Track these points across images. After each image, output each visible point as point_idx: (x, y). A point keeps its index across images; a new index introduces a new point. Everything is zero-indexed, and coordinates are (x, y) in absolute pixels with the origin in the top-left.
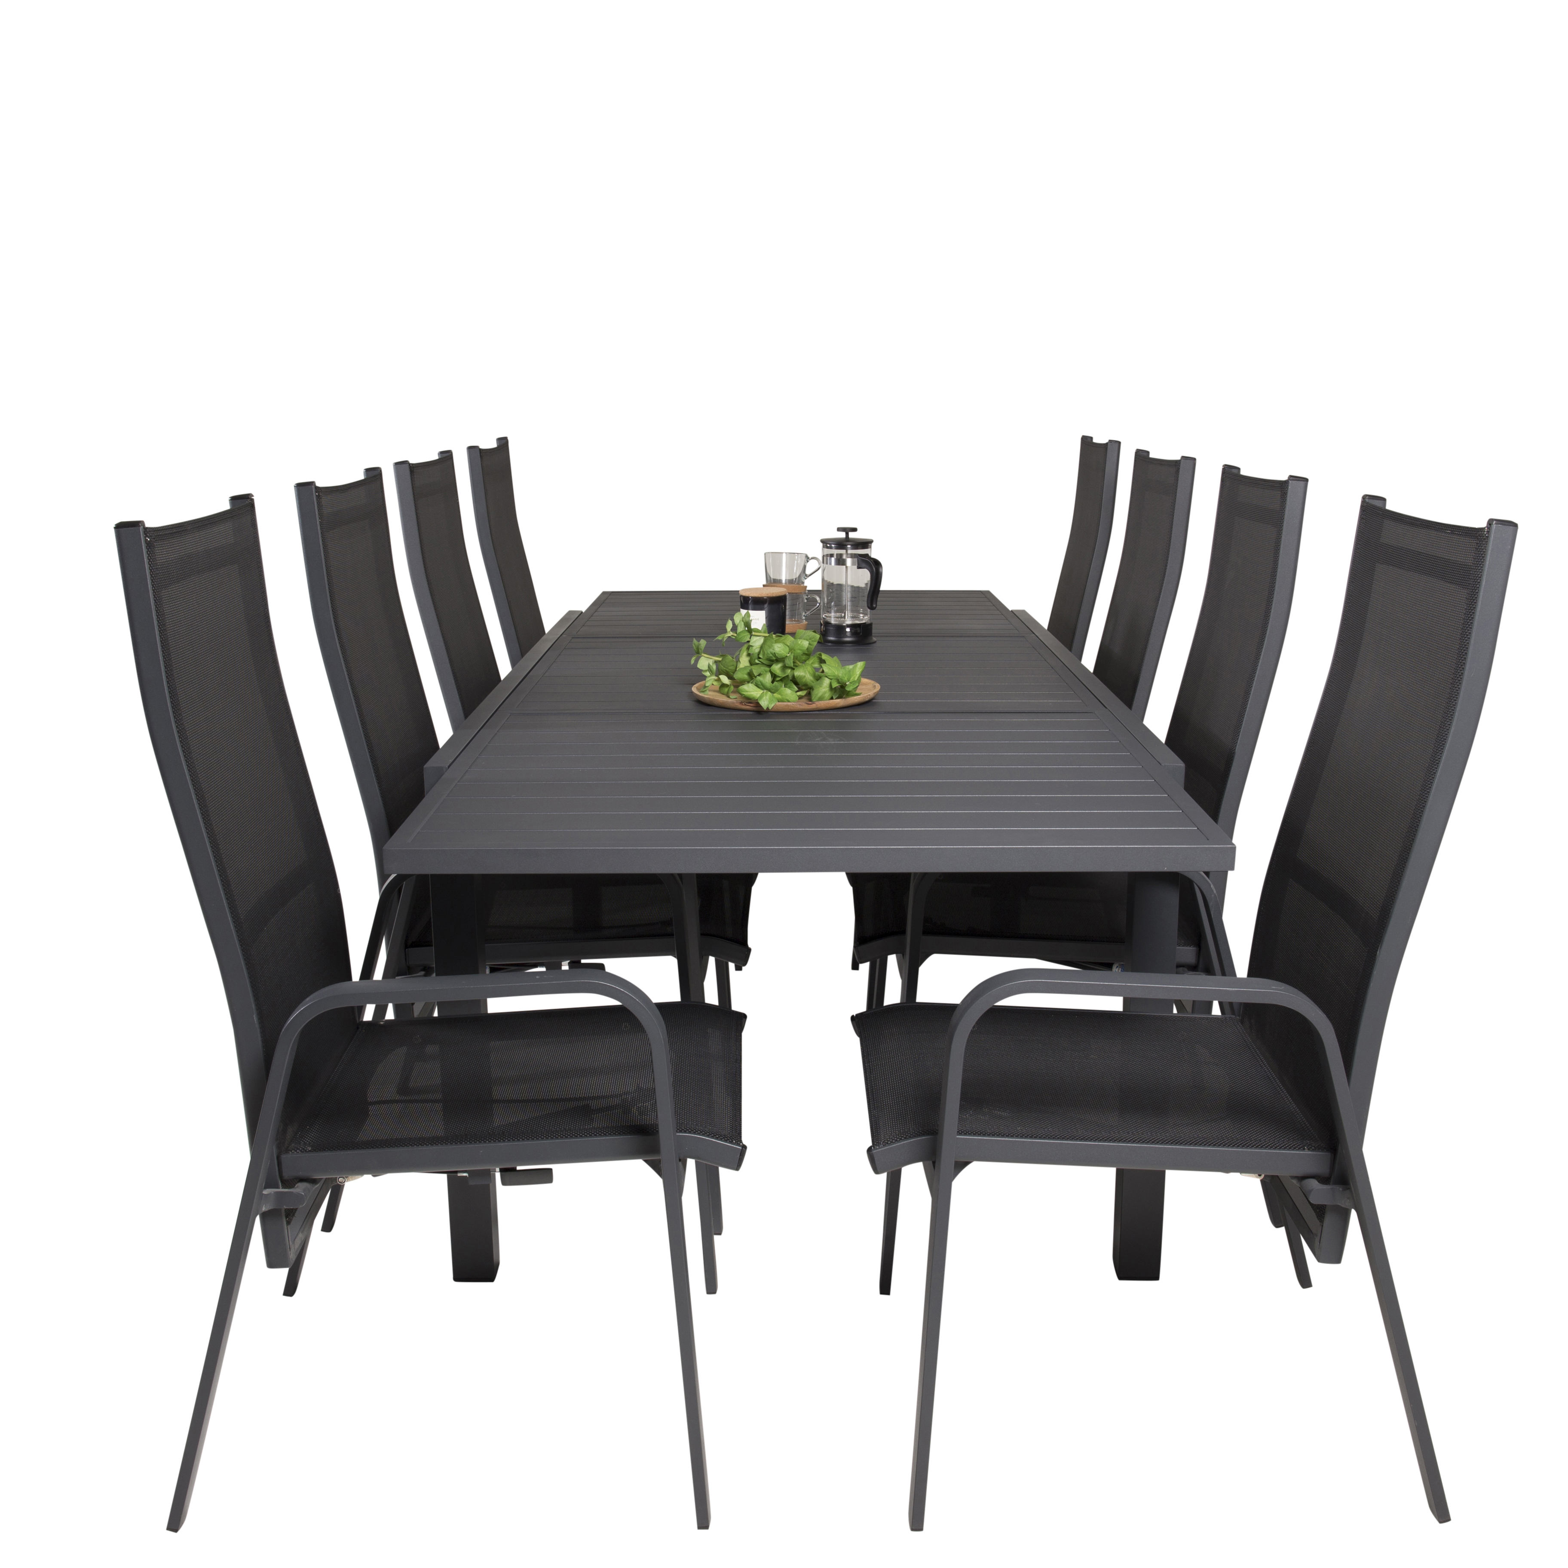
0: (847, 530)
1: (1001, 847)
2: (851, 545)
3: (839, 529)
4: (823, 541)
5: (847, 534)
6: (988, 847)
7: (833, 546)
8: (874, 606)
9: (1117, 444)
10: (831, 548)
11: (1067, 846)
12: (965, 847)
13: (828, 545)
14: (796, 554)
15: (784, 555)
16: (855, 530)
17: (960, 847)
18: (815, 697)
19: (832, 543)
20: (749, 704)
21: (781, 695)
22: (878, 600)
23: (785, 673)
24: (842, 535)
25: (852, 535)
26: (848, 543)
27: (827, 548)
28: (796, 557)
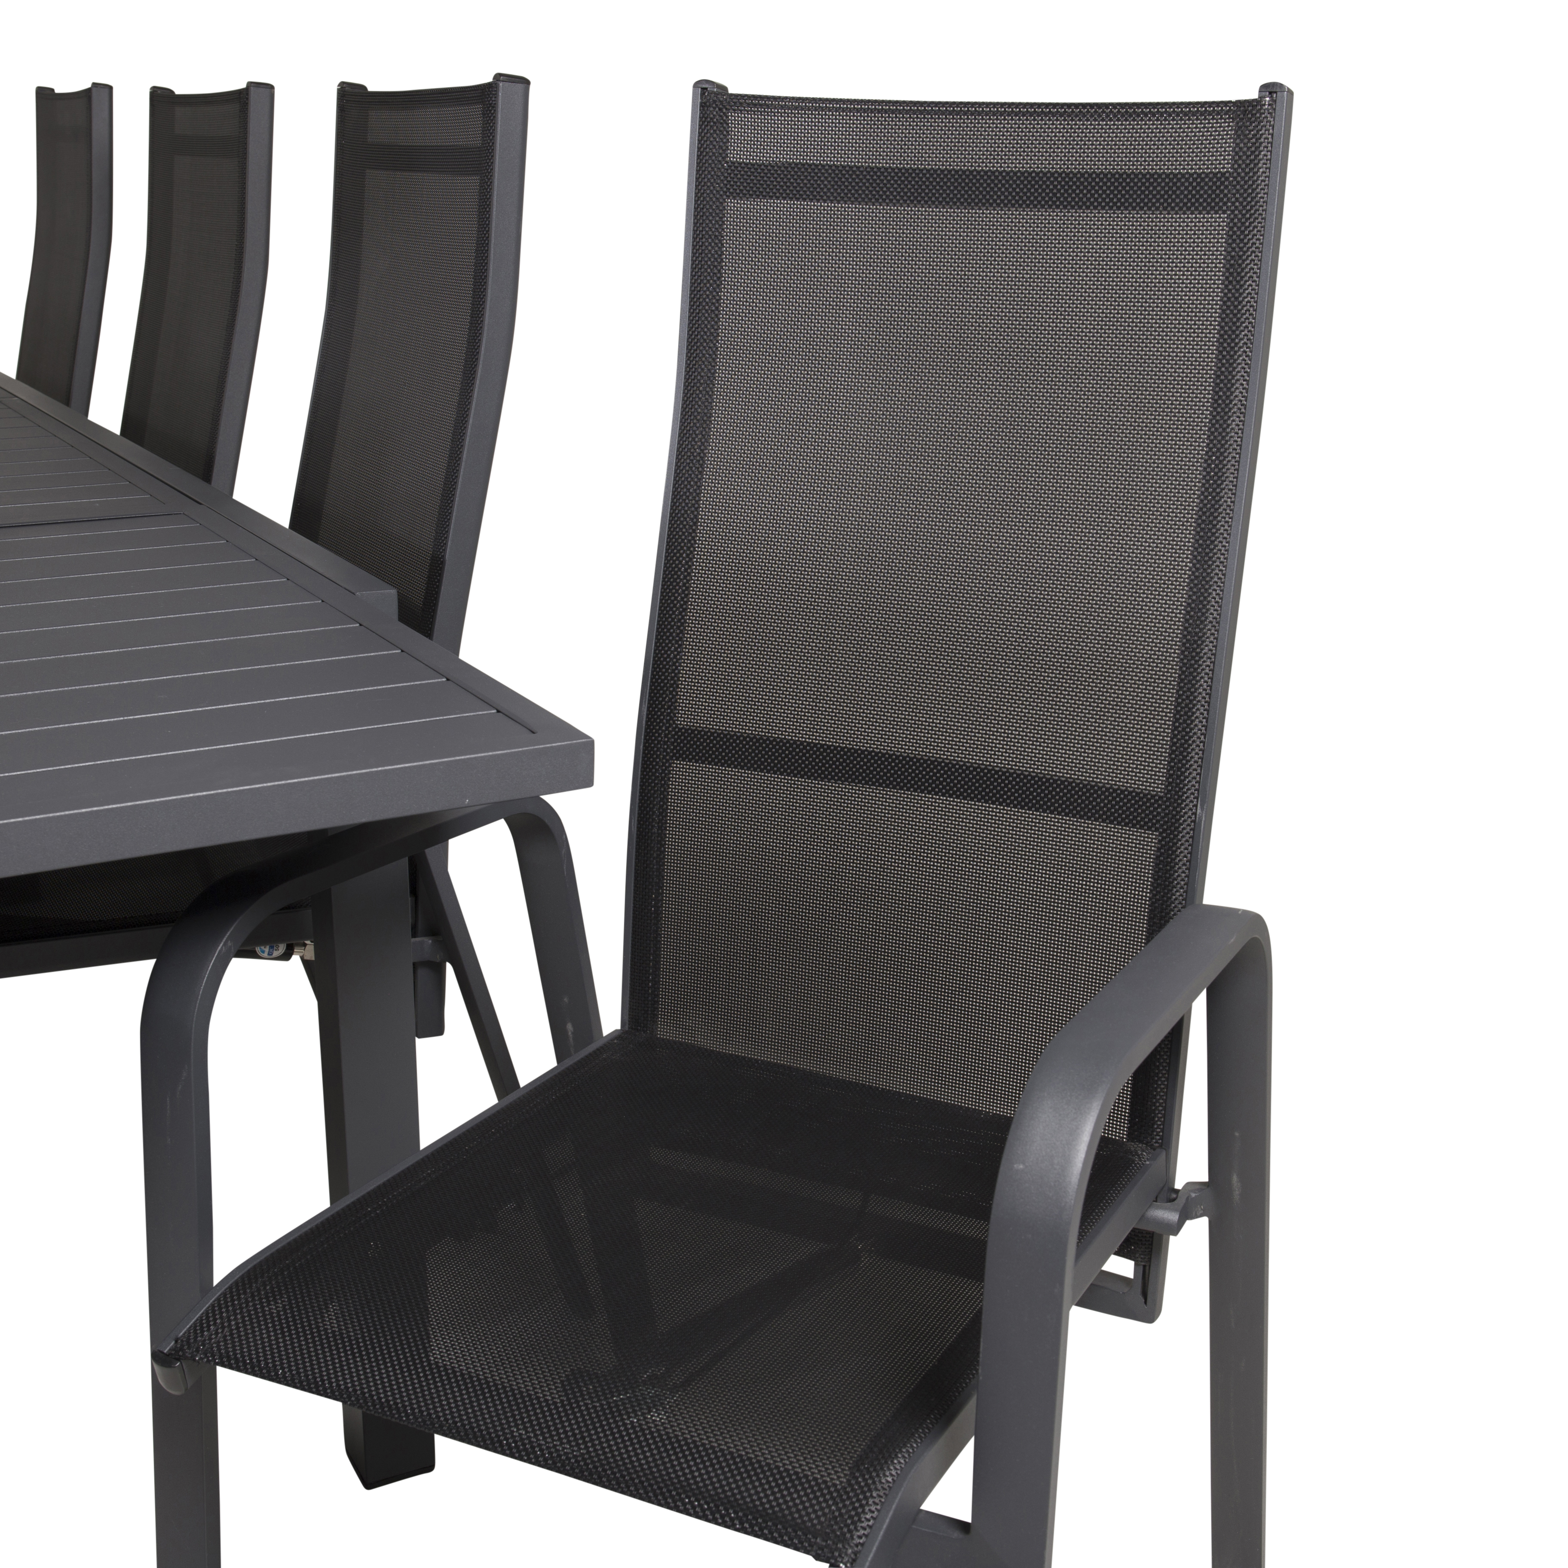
1: (129, 804)
6: (102, 808)
9: (107, 90)
11: (269, 784)
12: (51, 815)
17: (38, 817)
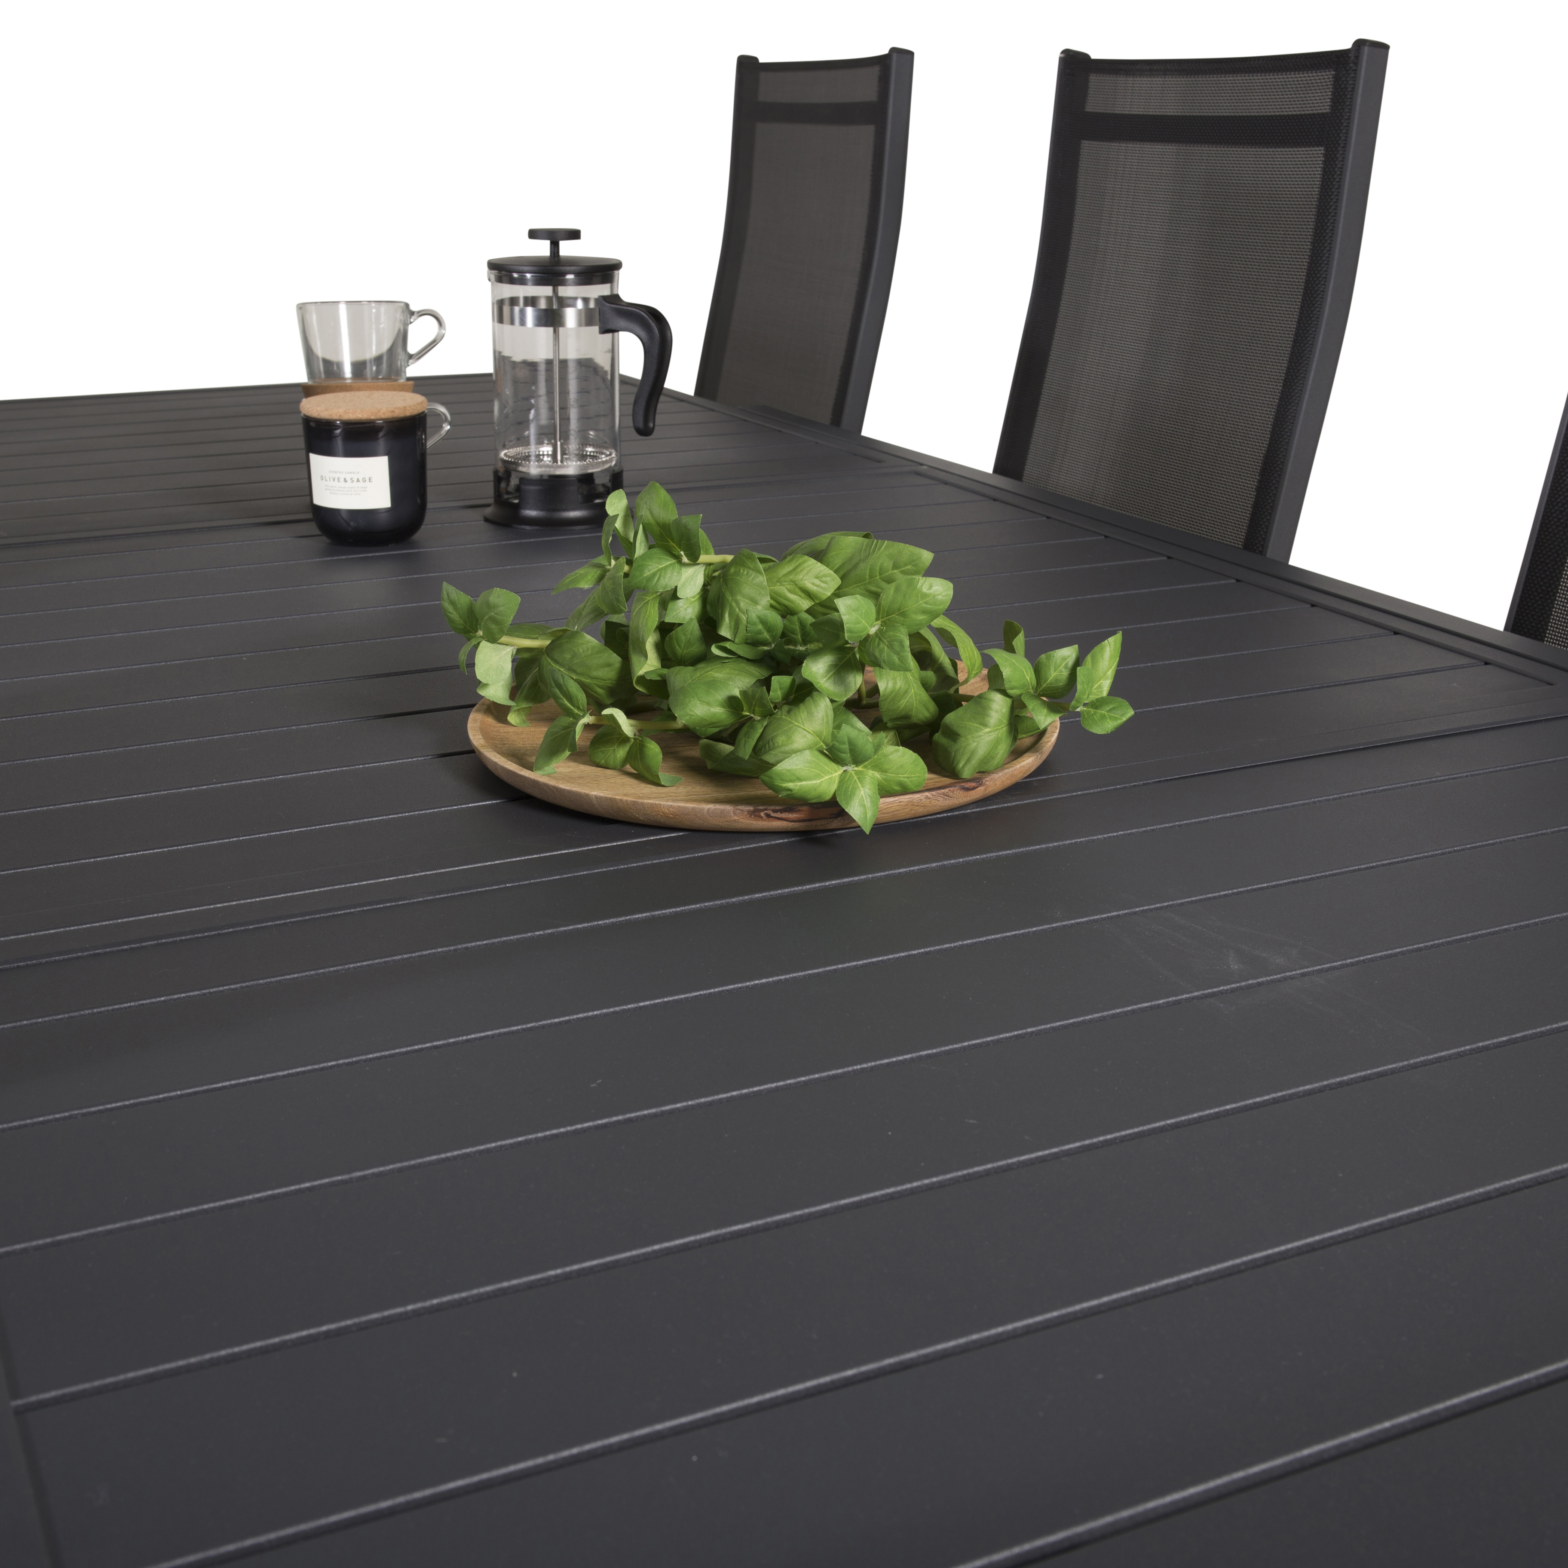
0: (555, 237)
2: (577, 274)
3: (534, 234)
4: (493, 265)
5: (555, 246)
7: (528, 276)
8: (651, 425)
10: (522, 282)
13: (515, 275)
14: (373, 305)
15: (343, 308)
16: (574, 235)
18: (968, 760)
19: (526, 268)
20: (784, 815)
21: (882, 771)
22: (658, 411)
23: (847, 688)
24: (542, 248)
25: (567, 248)
26: (568, 268)
27: (512, 281)
28: (374, 310)
